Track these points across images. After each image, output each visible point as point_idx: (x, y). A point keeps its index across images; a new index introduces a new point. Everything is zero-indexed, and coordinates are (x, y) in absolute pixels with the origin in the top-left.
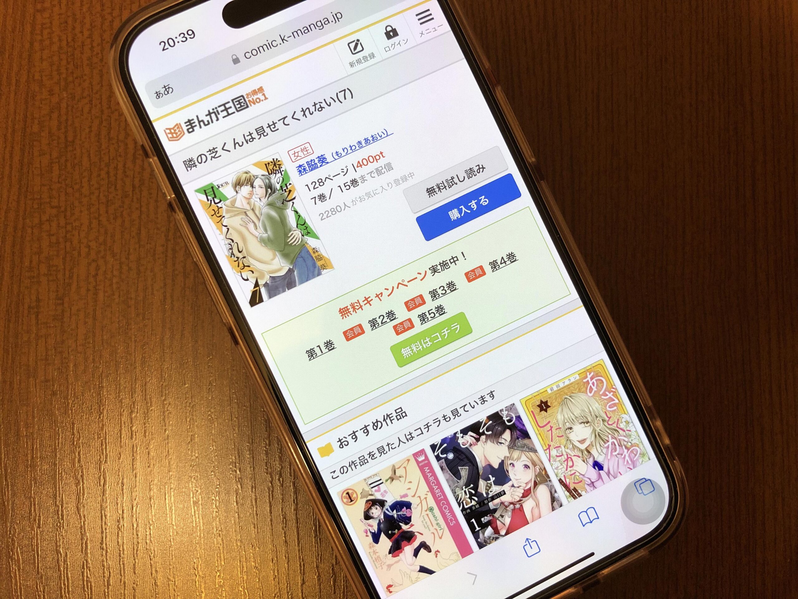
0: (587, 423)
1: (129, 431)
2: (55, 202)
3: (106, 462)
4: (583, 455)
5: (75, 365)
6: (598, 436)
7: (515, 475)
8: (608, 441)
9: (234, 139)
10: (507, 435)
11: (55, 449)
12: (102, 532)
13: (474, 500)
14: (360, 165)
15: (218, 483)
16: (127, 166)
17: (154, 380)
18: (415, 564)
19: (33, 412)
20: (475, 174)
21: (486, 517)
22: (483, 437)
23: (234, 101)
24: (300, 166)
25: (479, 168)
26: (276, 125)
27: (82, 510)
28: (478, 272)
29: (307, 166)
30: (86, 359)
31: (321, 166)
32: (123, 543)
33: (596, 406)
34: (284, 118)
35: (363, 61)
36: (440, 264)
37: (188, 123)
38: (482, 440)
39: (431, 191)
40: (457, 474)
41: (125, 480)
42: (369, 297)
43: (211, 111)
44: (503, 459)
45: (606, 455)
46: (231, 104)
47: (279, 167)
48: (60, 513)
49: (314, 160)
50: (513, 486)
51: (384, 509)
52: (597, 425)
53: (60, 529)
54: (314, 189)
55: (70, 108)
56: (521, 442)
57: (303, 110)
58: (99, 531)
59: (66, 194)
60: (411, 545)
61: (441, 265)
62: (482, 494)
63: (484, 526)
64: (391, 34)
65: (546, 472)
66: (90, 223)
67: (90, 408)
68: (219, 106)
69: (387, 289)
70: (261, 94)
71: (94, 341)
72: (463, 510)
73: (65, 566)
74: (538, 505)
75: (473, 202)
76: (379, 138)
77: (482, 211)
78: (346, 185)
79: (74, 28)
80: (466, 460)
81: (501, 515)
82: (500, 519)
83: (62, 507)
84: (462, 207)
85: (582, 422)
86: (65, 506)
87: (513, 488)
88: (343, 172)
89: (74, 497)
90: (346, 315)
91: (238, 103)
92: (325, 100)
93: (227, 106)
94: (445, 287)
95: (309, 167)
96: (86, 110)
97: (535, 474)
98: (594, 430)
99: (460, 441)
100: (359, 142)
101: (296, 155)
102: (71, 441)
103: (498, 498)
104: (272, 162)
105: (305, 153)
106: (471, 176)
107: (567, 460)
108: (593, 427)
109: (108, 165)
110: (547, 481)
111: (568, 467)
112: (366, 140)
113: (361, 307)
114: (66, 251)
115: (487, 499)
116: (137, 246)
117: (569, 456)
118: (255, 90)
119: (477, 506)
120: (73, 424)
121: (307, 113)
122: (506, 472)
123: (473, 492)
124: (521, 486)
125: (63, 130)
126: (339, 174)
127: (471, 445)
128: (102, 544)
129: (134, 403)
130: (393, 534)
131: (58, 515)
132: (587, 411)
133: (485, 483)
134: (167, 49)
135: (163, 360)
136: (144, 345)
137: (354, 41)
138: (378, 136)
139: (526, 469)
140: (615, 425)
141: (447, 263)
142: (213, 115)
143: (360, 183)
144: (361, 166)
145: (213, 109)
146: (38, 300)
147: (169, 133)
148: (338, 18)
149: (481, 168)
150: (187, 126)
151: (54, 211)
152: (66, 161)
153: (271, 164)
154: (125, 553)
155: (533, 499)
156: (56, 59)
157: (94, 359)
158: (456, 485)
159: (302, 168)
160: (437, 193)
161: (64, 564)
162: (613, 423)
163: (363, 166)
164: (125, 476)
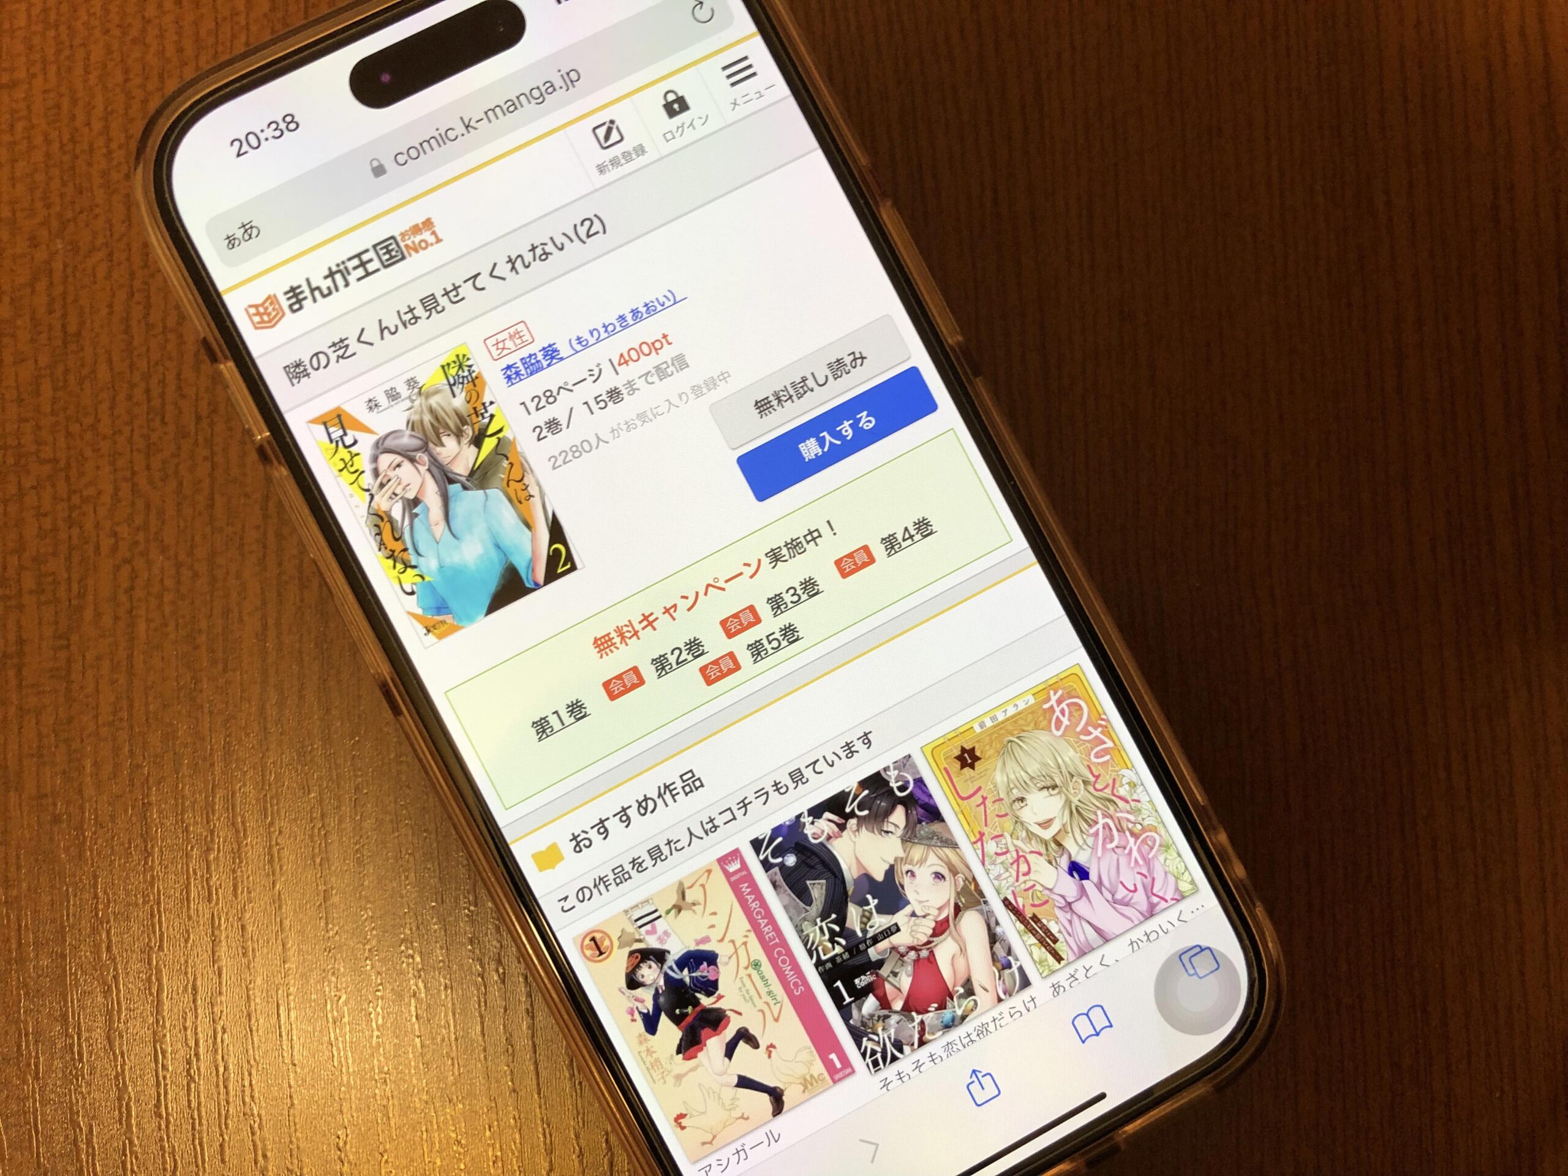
0: (1053, 789)
1: (203, 887)
2: (47, 452)
3: (161, 948)
4: (1047, 850)
5: (95, 764)
6: (1076, 812)
7: (918, 893)
8: (1096, 823)
9: (380, 321)
10: (899, 816)
11: (63, 927)
12: (158, 1084)
13: (839, 943)
14: (624, 361)
15: (379, 981)
16: (182, 377)
17: (249, 788)
18: (730, 1071)
19: (18, 858)
20: (847, 369)
21: (863, 977)
22: (852, 822)
23: (378, 248)
24: (509, 367)
25: (855, 359)
26: (459, 290)
27: (117, 1044)
28: (861, 557)
29: (522, 367)
30: (116, 751)
31: (549, 365)
32: (199, 1104)
33: (1070, 756)
34: (476, 276)
35: (623, 161)
36: (786, 546)
37: (291, 294)
38: (851, 828)
39: (763, 406)
40: (803, 895)
41: (199, 983)
42: (652, 614)
43: (334, 269)
44: (892, 862)
45: (1094, 849)
46: (371, 254)
47: (469, 371)
48: (76, 1049)
49: (535, 354)
50: (913, 914)
51: (665, 967)
52: (1072, 791)
53: (77, 1080)
54: (538, 409)
55: (69, 270)
56: (926, 830)
57: (510, 260)
58: (152, 1081)
59: (69, 435)
60: (718, 1034)
61: (789, 546)
62: (854, 932)
63: (859, 995)
64: (676, 106)
65: (977, 885)
66: (117, 489)
67: (126, 845)
68: (350, 259)
69: (686, 598)
70: (429, 233)
71: (131, 715)
72: (819, 964)
73: (90, 1151)
74: (963, 950)
75: (846, 424)
76: (659, 308)
77: (863, 440)
78: (599, 399)
79: (73, 117)
80: (819, 867)
81: (892, 972)
82: (891, 979)
83: (79, 1039)
84: (825, 434)
85: (1044, 788)
86: (84, 1035)
87: (913, 918)
88: (593, 375)
89: (101, 1020)
90: (607, 650)
91: (385, 251)
92: (551, 239)
93: (365, 257)
94: (798, 588)
95: (526, 369)
96: (101, 272)
97: (956, 891)
98: (1068, 802)
99: (809, 831)
100: (620, 317)
101: (501, 345)
102: (92, 912)
103: (885, 938)
104: (454, 362)
105: (518, 341)
106: (839, 373)
107: (1017, 861)
108: (1065, 794)
109: (146, 377)
110: (979, 903)
111: (1020, 874)
112: (635, 312)
113: (636, 633)
114: (69, 546)
115: (865, 941)
116: (208, 530)
117: (1021, 853)
118: (417, 225)
119: (846, 956)
120: (95, 877)
121: (519, 265)
122: (900, 889)
123: (837, 928)
124: (929, 914)
125: (58, 314)
126: (585, 380)
127: (829, 838)
128: (157, 1106)
129: (212, 832)
130: (684, 1016)
131: (73, 1053)
132: (1052, 765)
133: (860, 910)
134: (246, 153)
135: (264, 748)
136: (227, 721)
137: (604, 124)
138: (656, 304)
139: (937, 880)
140: (1108, 791)
141: (800, 542)
142: (338, 277)
143: (625, 396)
144: (626, 362)
145: (338, 265)
146: (21, 642)
147: (255, 315)
148: (572, 81)
149: (859, 359)
150: (289, 299)
151: (47, 469)
152: (67, 371)
153: (452, 365)
154: (204, 1122)
155: (953, 938)
156: (40, 177)
157: (131, 751)
158: (803, 915)
159: (513, 370)
160: (775, 410)
161: (87, 1147)
162: (1106, 787)
163: (630, 363)
164: (199, 976)
